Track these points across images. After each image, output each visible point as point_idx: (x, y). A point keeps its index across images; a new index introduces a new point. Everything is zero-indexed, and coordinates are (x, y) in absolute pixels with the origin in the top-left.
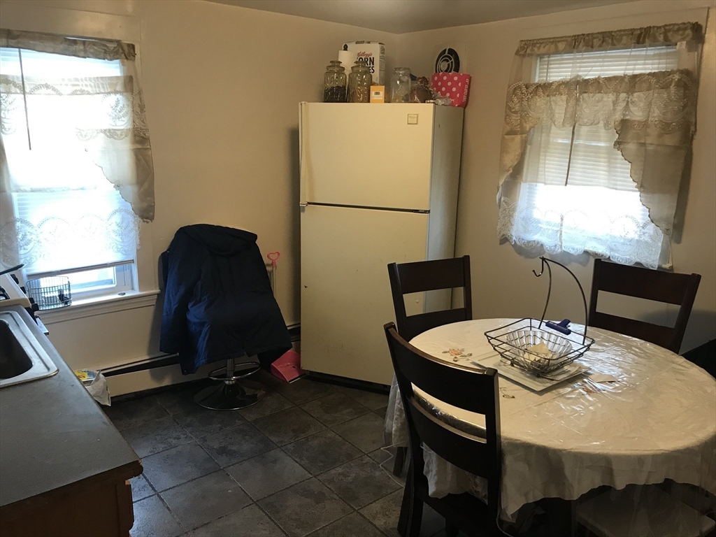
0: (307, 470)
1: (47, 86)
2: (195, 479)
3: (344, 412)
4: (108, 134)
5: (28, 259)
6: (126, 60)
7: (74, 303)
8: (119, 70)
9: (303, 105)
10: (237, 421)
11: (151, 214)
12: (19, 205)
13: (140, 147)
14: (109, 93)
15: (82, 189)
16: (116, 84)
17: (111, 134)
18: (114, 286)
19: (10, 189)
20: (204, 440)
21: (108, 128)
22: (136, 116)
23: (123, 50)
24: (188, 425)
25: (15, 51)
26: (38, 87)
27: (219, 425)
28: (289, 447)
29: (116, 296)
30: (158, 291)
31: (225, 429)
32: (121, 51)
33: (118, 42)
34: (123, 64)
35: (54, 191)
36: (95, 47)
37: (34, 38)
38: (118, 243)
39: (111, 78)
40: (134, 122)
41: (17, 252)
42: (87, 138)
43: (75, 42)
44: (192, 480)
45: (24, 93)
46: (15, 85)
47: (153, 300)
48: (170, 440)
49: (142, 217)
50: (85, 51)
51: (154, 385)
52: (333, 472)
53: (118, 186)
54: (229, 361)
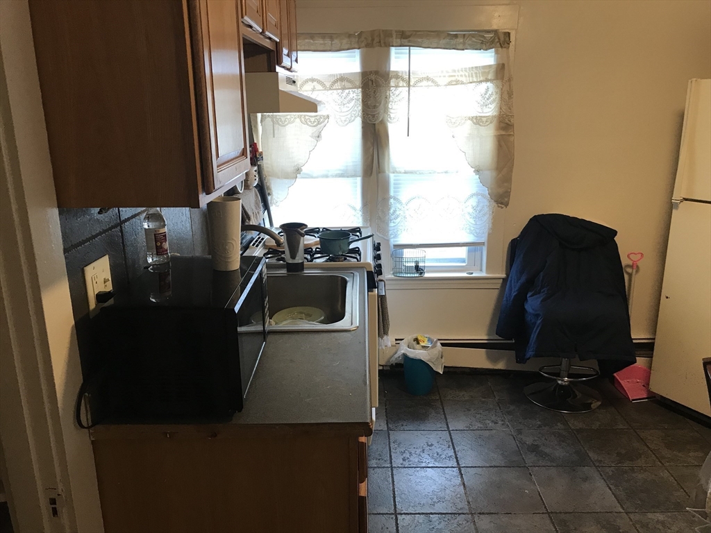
0: (619, 502)
1: (428, 79)
2: (497, 467)
3: (691, 454)
4: (475, 121)
5: (395, 231)
6: (500, 49)
7: (427, 275)
8: (493, 59)
9: (693, 82)
10: (559, 424)
11: (506, 199)
12: (394, 184)
13: (503, 133)
14: (481, 82)
15: (446, 172)
16: (489, 72)
17: (478, 121)
18: (464, 264)
19: (389, 171)
20: (519, 432)
21: (475, 115)
22: (503, 103)
23: (499, 39)
24: (509, 413)
25: (406, 50)
26: (421, 80)
27: (539, 423)
28: (608, 470)
29: (464, 275)
30: (504, 276)
31: (543, 428)
32: (497, 40)
33: (496, 32)
34: (497, 52)
35: (423, 173)
36: (474, 39)
37: (421, 37)
38: (471, 225)
39: (484, 67)
40: (501, 108)
41: (388, 224)
42: (456, 125)
43: (456, 36)
44: (495, 467)
45: (409, 86)
46: (403, 80)
47: (499, 283)
48: (488, 422)
49: (497, 202)
50: (464, 43)
51: (487, 365)
52: (650, 515)
53: (477, 171)
54: (565, 361)
